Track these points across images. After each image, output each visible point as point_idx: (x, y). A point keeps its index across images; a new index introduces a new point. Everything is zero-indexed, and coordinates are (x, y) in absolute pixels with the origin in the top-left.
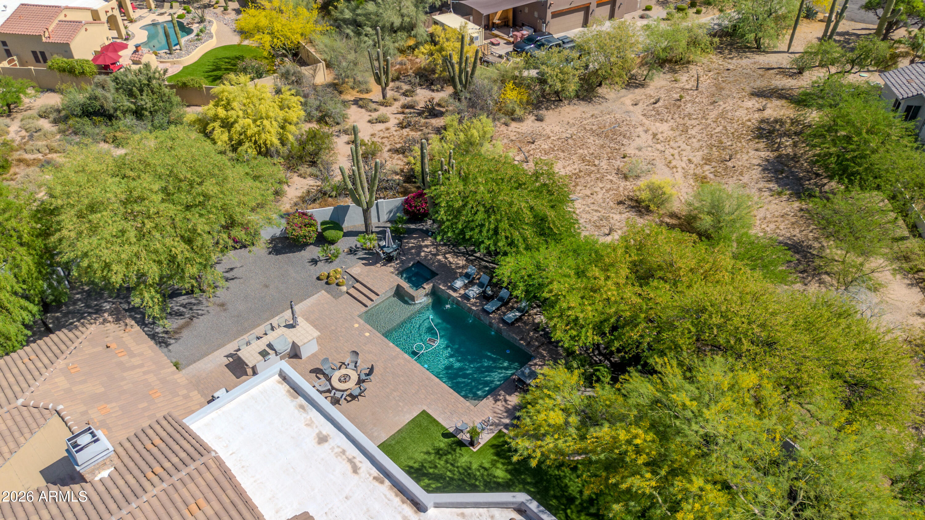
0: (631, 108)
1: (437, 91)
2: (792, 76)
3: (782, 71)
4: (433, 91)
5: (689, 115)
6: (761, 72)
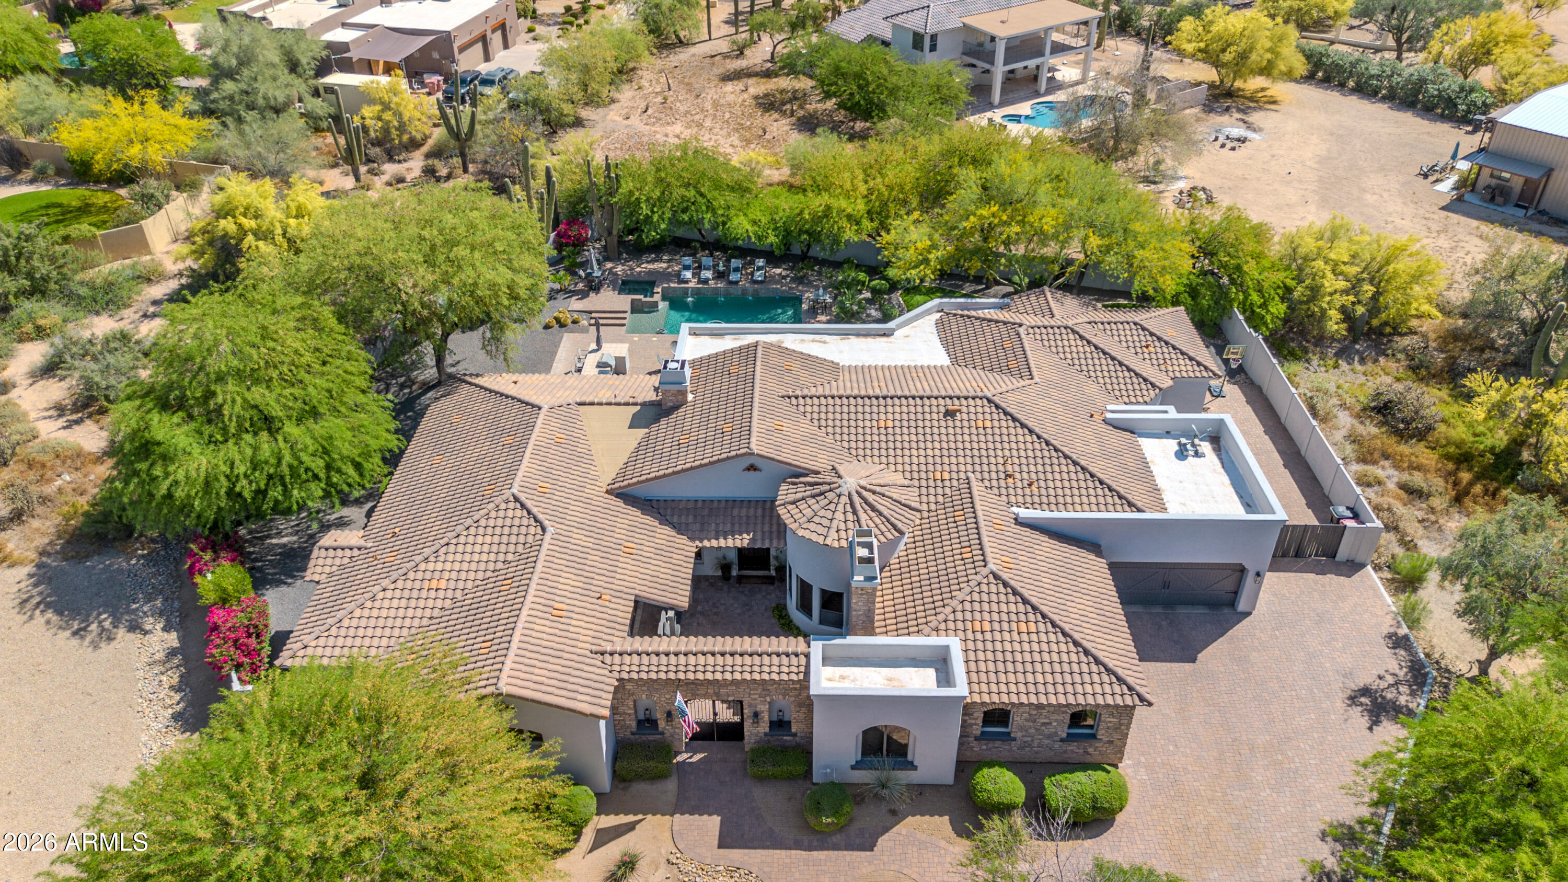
0: (626, 122)
1: (405, 161)
2: (737, 57)
3: (725, 56)
4: (399, 162)
5: (687, 112)
6: (708, 60)
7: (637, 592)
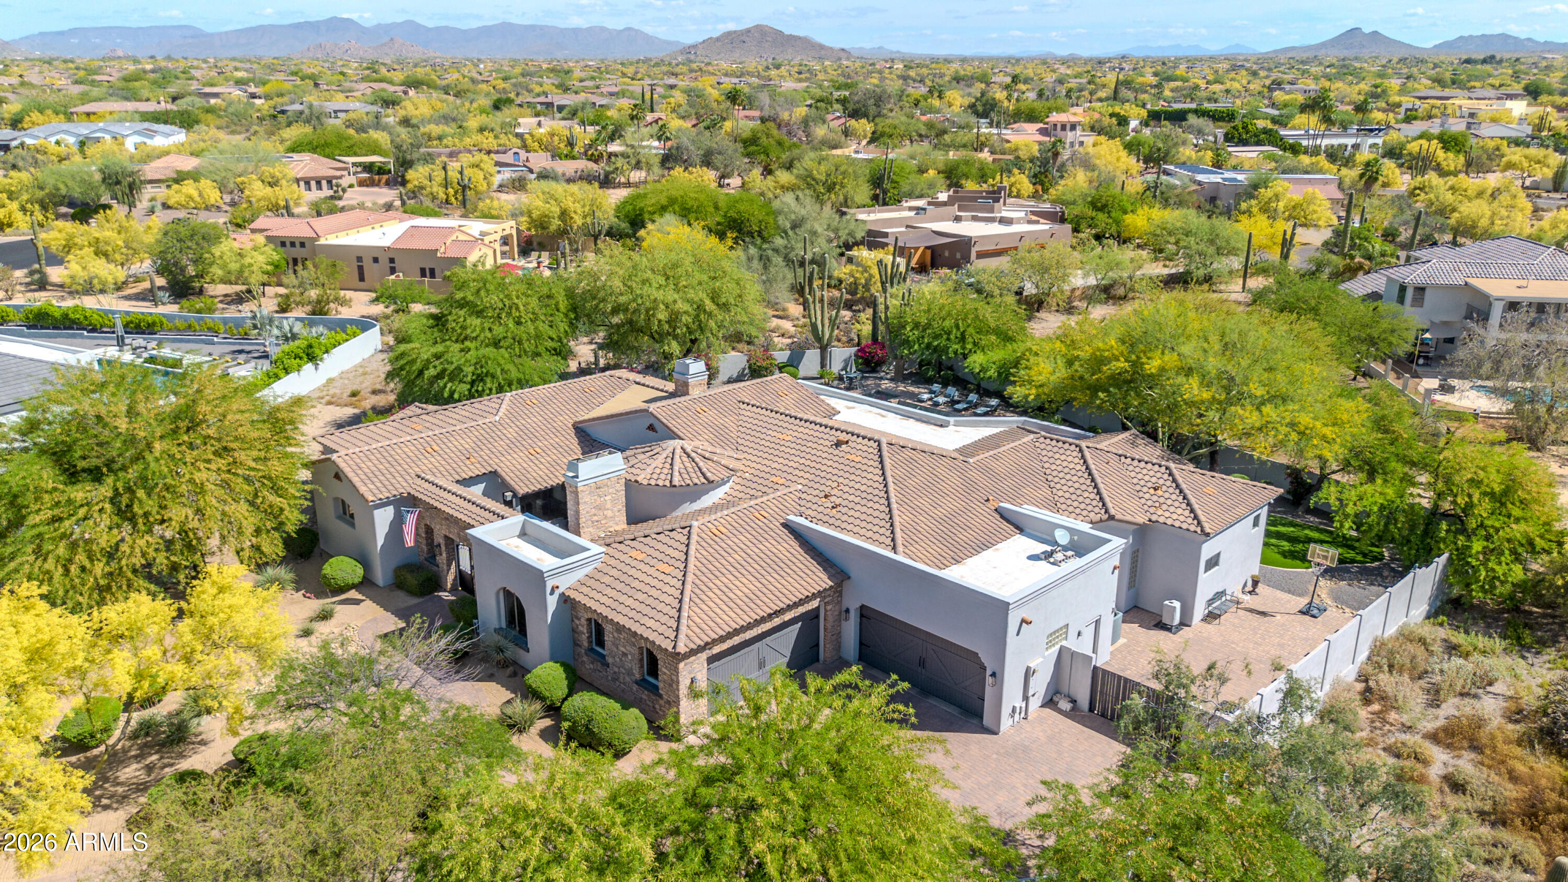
7: (499, 470)
